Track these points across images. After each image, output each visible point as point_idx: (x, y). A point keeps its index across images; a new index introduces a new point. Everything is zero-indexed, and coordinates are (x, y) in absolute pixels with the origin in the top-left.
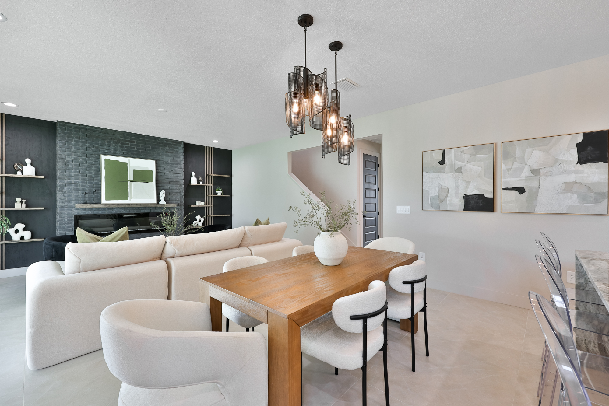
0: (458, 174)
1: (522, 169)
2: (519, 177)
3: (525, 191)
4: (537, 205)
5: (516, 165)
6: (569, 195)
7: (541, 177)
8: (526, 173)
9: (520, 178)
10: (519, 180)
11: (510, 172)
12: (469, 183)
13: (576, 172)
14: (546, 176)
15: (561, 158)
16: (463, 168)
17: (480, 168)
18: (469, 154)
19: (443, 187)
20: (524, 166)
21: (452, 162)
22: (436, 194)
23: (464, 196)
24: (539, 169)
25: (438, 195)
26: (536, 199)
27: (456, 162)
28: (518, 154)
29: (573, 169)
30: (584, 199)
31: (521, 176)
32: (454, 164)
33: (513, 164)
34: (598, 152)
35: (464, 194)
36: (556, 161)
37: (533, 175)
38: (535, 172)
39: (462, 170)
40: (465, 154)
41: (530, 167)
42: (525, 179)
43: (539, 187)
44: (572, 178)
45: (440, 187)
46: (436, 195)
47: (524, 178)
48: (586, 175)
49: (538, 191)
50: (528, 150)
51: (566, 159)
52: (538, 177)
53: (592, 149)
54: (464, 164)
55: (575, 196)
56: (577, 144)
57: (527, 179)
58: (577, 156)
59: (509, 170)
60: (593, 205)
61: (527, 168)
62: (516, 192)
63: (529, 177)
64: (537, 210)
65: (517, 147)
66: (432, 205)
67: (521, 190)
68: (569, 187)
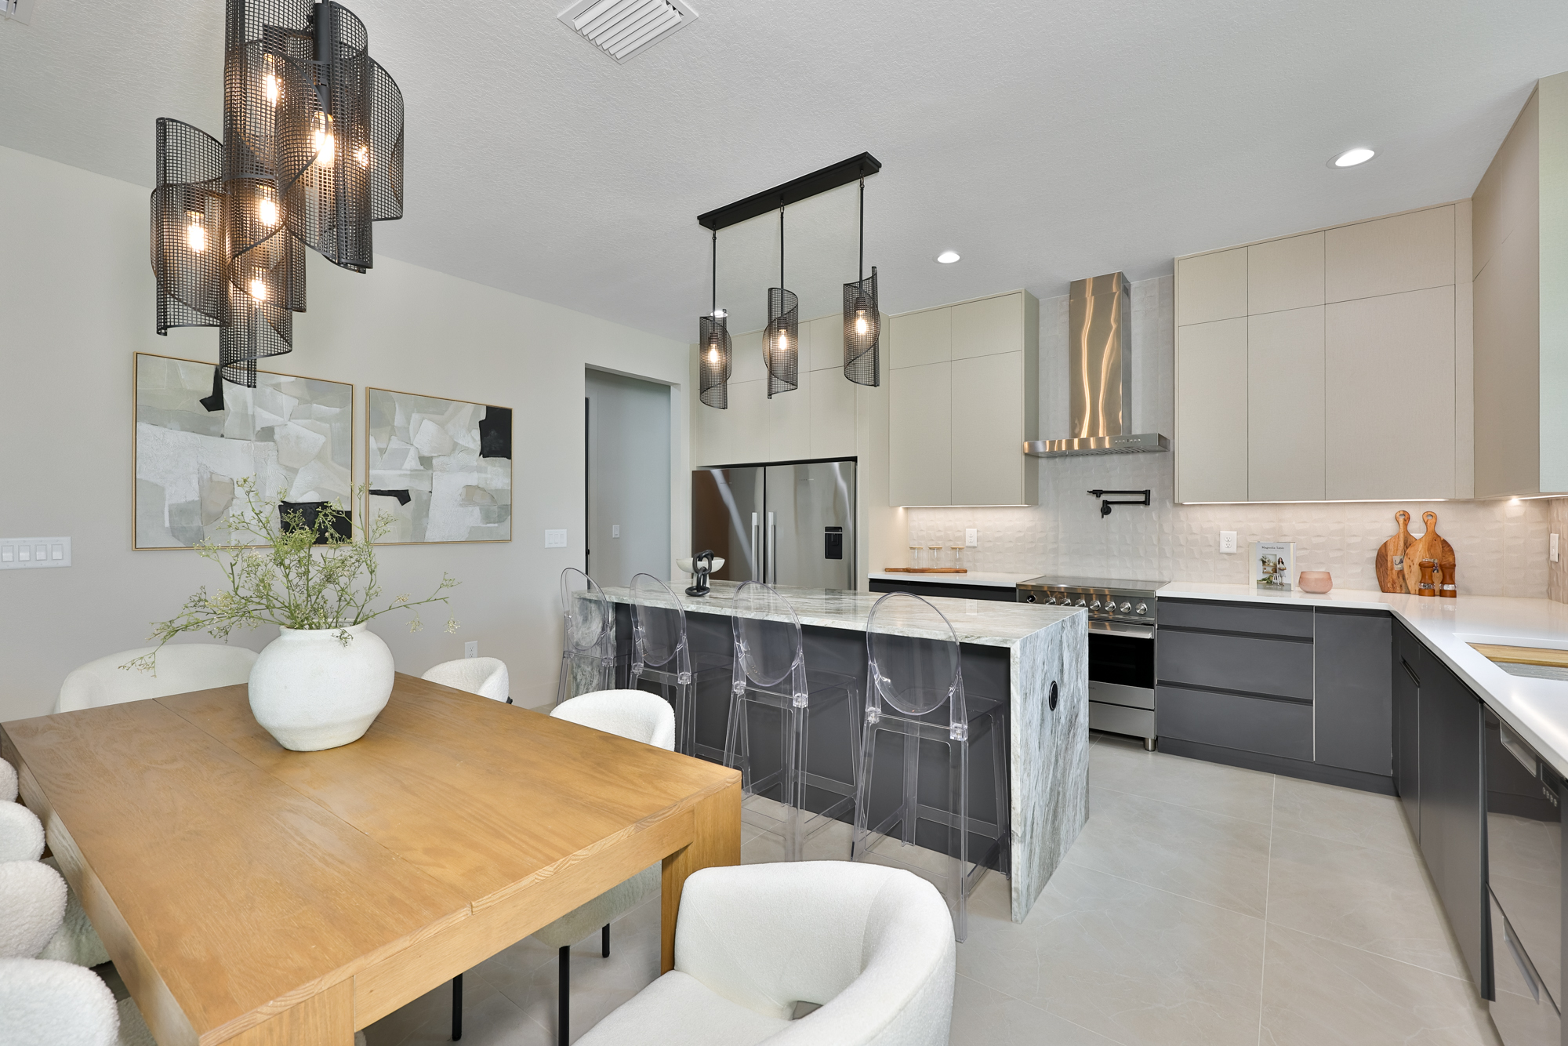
0: (263, 444)
1: (404, 454)
2: (400, 469)
3: (410, 500)
4: (429, 527)
5: (395, 444)
6: (470, 509)
7: (434, 474)
8: (411, 463)
9: (402, 472)
10: (400, 475)
11: (384, 456)
12: (295, 471)
13: (479, 470)
14: (440, 471)
15: (461, 442)
16: (277, 430)
17: (322, 439)
18: (295, 397)
19: (215, 478)
20: (408, 446)
21: (246, 408)
22: (194, 496)
23: (280, 506)
24: (432, 457)
25: (197, 499)
26: (427, 515)
27: (259, 410)
28: (399, 420)
29: (476, 464)
30: (487, 517)
31: (404, 467)
32: (253, 416)
33: (390, 439)
34: (501, 441)
35: (282, 502)
36: (455, 446)
37: (422, 468)
38: (426, 461)
39: (276, 437)
40: (284, 396)
41: (419, 452)
42: (410, 475)
43: (431, 492)
44: (473, 479)
45: (206, 476)
46: (189, 499)
47: (409, 472)
48: (489, 476)
49: (430, 500)
50: (415, 417)
51: (467, 445)
52: (430, 472)
53: (496, 434)
54: (282, 419)
55: (477, 510)
56: (480, 422)
57: (414, 474)
58: (479, 442)
59: (382, 451)
60: (496, 525)
61: (412, 453)
62: (394, 500)
63: (416, 470)
64: (431, 535)
65: (397, 406)
66: (174, 531)
67: (403, 497)
68: (471, 493)
